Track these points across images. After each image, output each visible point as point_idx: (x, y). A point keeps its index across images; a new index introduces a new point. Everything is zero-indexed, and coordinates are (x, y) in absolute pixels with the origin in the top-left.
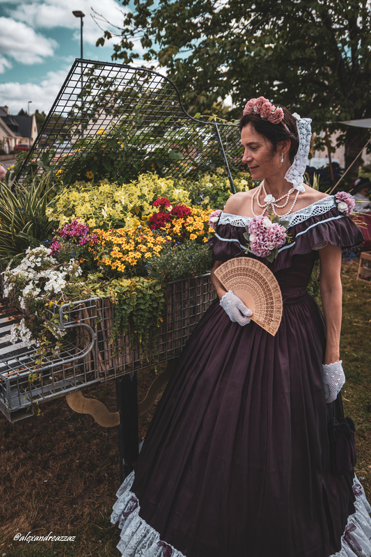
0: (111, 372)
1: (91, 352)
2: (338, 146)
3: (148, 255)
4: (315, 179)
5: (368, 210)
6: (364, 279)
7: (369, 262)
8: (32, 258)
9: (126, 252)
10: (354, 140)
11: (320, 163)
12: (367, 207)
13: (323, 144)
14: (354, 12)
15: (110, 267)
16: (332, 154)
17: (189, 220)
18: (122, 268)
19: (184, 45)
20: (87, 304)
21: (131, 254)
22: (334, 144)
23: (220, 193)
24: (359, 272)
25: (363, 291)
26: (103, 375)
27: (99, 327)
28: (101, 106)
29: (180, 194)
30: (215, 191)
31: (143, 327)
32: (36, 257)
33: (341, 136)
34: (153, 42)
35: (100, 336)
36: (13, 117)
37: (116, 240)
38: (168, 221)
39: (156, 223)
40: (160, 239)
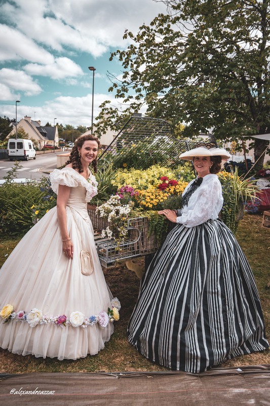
0: (146, 251)
1: (138, 242)
2: (250, 149)
3: (161, 201)
4: (236, 169)
5: (267, 188)
6: (266, 227)
7: (269, 217)
8: (114, 200)
9: (152, 199)
10: (260, 146)
11: (239, 159)
12: (268, 186)
13: (241, 147)
14: (259, 74)
15: (145, 205)
16: (246, 154)
17: (177, 186)
18: (151, 206)
19: (159, 91)
20: (138, 220)
21: (155, 200)
22: (247, 148)
23: (188, 175)
24: (263, 223)
25: (265, 233)
26: (142, 252)
27: (142, 231)
28: (109, 125)
29: (170, 175)
30: (186, 174)
31: (160, 232)
32: (115, 200)
33: (253, 143)
34: (142, 89)
35: (142, 235)
36: (43, 127)
37: (147, 194)
38: (167, 187)
39: (162, 188)
40: (166, 194)
